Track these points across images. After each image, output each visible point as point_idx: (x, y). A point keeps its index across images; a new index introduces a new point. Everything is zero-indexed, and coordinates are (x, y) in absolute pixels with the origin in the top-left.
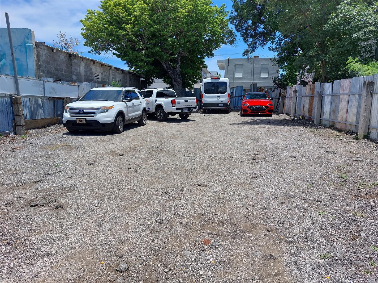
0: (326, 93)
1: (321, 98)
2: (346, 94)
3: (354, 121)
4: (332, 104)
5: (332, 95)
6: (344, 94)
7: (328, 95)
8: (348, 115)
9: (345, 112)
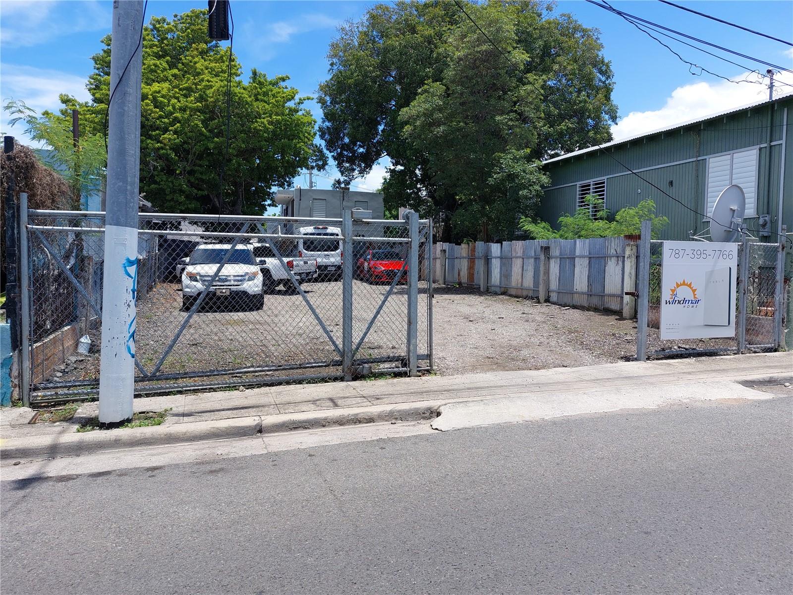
0: (493, 255)
1: (487, 260)
2: (520, 257)
3: (532, 286)
4: (503, 268)
5: (501, 258)
6: (517, 258)
7: (496, 258)
8: (524, 280)
9: (520, 276)
